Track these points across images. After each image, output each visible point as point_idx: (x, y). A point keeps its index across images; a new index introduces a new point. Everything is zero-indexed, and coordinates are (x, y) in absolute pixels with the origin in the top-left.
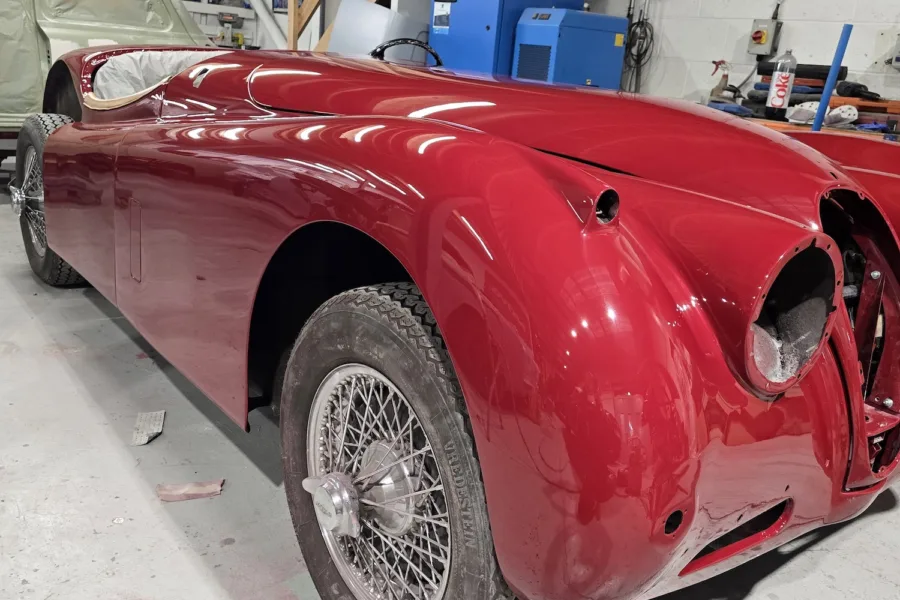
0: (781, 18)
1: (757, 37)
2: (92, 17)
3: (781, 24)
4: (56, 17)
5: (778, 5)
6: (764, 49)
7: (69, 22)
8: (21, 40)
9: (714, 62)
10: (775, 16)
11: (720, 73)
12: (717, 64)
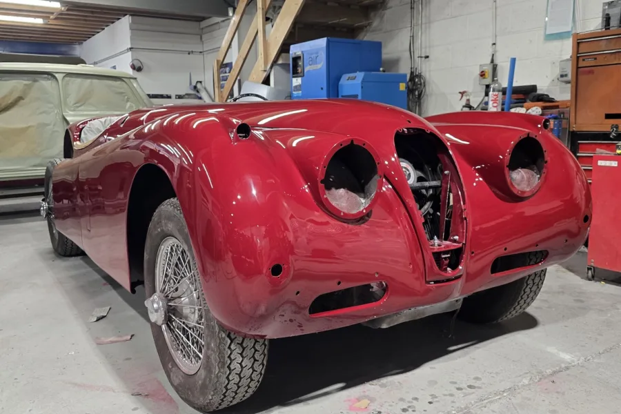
0: (496, 62)
1: (482, 75)
2: (94, 109)
3: (497, 65)
4: (74, 110)
5: (493, 55)
6: (488, 81)
7: (81, 113)
8: (54, 125)
9: (460, 93)
10: (492, 61)
11: (465, 98)
12: (462, 93)
